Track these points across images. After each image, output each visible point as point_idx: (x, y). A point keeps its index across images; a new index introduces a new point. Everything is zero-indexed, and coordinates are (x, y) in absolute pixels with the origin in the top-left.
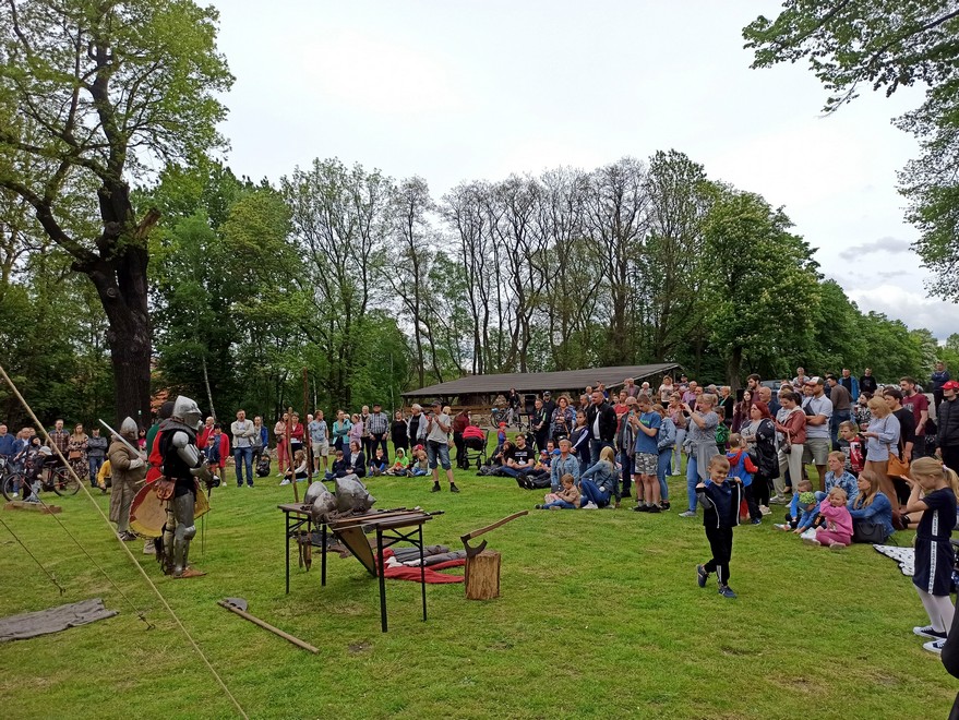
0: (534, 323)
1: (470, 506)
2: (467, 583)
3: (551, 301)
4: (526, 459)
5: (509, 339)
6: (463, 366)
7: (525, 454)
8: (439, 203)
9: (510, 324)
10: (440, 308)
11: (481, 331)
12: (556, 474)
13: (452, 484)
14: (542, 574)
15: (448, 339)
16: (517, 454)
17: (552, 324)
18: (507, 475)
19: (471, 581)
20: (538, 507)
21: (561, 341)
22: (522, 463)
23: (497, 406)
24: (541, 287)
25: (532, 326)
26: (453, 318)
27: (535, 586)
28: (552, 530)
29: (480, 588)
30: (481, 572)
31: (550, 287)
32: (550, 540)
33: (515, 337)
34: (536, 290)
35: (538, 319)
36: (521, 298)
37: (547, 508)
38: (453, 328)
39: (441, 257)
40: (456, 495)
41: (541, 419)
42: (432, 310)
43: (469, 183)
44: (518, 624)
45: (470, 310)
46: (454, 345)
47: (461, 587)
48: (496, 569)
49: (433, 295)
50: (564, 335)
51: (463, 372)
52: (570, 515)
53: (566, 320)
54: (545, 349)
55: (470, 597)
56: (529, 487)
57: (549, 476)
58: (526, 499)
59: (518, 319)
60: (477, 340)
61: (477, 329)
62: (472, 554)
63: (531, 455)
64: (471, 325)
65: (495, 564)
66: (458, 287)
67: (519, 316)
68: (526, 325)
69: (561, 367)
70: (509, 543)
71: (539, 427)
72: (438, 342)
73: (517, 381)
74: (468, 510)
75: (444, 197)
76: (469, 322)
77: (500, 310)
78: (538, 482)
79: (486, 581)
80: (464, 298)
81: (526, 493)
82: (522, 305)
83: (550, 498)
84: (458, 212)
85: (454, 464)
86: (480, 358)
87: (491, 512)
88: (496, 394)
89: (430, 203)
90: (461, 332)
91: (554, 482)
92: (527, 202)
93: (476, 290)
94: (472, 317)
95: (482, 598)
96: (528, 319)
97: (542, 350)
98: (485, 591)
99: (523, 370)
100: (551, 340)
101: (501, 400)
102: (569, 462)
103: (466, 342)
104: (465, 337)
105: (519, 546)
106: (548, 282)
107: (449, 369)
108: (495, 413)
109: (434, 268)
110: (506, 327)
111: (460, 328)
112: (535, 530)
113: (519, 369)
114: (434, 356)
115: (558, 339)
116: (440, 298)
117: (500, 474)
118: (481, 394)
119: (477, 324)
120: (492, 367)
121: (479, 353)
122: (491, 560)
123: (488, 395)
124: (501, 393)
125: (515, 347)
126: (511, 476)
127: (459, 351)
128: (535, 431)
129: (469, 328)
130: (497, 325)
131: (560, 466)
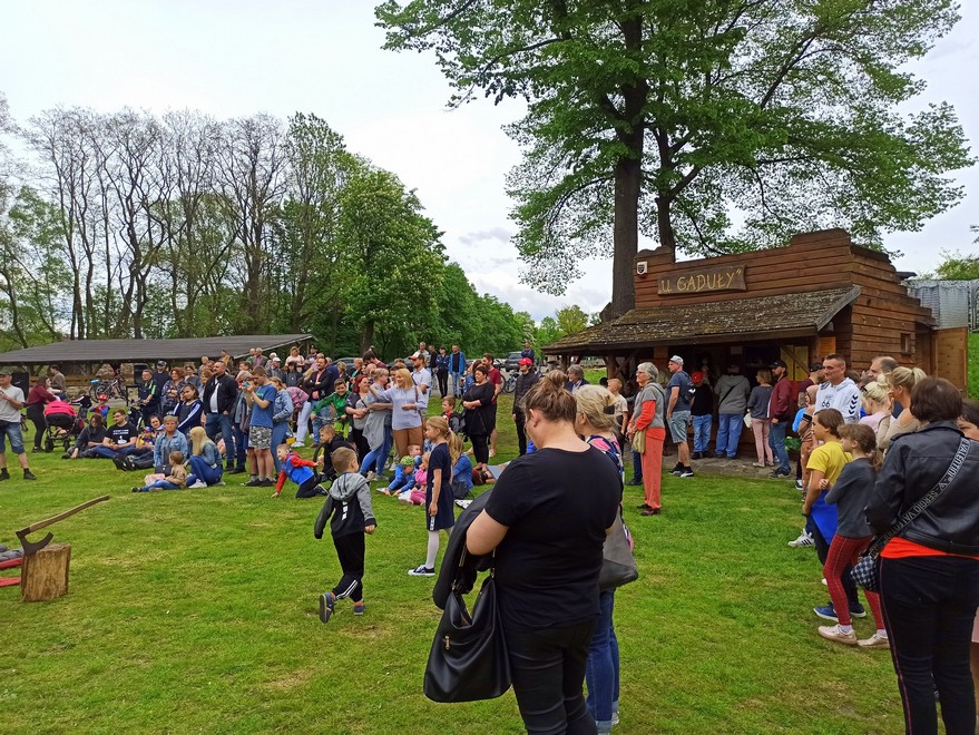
0: (153, 282)
1: (47, 495)
2: (23, 583)
3: (174, 258)
4: (127, 438)
5: (119, 299)
6: (56, 329)
7: (126, 432)
8: (26, 126)
9: (122, 282)
10: (25, 255)
11: (82, 287)
12: (160, 454)
13: (26, 471)
14: (126, 563)
15: (36, 294)
16: (115, 432)
17: (175, 285)
18: (103, 456)
19: (29, 581)
20: (135, 490)
21: (186, 304)
22: (122, 442)
23: (98, 377)
24: (162, 242)
25: (151, 286)
26: (44, 269)
27: (115, 577)
28: (148, 514)
29: (41, 588)
30: (43, 571)
31: (172, 242)
32: (143, 525)
33: (128, 297)
34: (155, 244)
35: (157, 277)
36: (137, 254)
37: (147, 490)
38: (43, 281)
39: (26, 193)
40: (31, 483)
41: (149, 392)
42: (13, 257)
43: (67, 108)
44: (85, 622)
45: (67, 262)
46: (45, 302)
47: (17, 589)
48: (64, 564)
49: (14, 239)
50: (189, 298)
51: (58, 336)
52: (174, 496)
53: (192, 281)
54: (167, 313)
55: (28, 600)
56: (129, 468)
57: (152, 455)
58: (124, 482)
59: (132, 276)
60: (77, 298)
61: (77, 284)
62: (31, 551)
63: (134, 433)
64: (69, 279)
65: (63, 558)
66: (52, 232)
67: (134, 274)
68: (141, 283)
69: (185, 334)
70: (91, 533)
71: (146, 401)
72: (22, 298)
73: (129, 348)
74: (43, 500)
75: (32, 120)
76: (66, 276)
77: (108, 264)
78: (139, 463)
79: (49, 579)
80: (60, 246)
81: (124, 475)
82: (136, 261)
83: (151, 479)
84: (52, 141)
85: (29, 448)
86: (80, 320)
87: (74, 499)
88: (100, 363)
89: (10, 123)
90: (55, 287)
91: (157, 462)
92: (144, 144)
93: (76, 239)
94: (71, 271)
95: (45, 598)
96: (144, 277)
97: (162, 314)
98: (49, 590)
99: (138, 336)
100: (174, 303)
101: (106, 370)
102: (175, 440)
103: (62, 300)
104: (61, 293)
105: (104, 535)
106: (171, 236)
107: (37, 331)
108: (95, 385)
109: (16, 207)
110: (115, 285)
111: (54, 282)
112: (126, 516)
113: (133, 334)
114: (15, 315)
115: (182, 302)
116: (25, 243)
117: (95, 455)
118: (79, 363)
119: (77, 279)
120: (96, 330)
121: (80, 314)
122: (58, 554)
123: (90, 363)
124: (106, 362)
125: (127, 309)
126: (108, 458)
127: (52, 310)
128: (142, 406)
129: (66, 283)
130: (105, 283)
131: (165, 444)
